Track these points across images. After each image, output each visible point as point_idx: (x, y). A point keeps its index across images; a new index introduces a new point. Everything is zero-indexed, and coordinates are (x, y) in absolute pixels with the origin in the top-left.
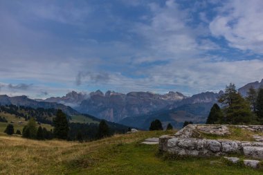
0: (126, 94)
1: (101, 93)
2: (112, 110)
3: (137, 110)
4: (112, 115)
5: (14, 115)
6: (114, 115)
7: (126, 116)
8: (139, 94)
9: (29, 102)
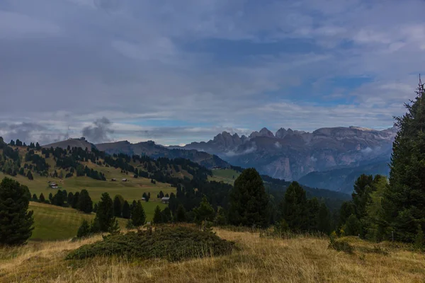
0: (311, 132)
1: (269, 132)
2: (287, 160)
3: (331, 158)
4: (287, 169)
5: (119, 169)
6: (291, 169)
7: (312, 170)
8: (335, 131)
9: (158, 151)
